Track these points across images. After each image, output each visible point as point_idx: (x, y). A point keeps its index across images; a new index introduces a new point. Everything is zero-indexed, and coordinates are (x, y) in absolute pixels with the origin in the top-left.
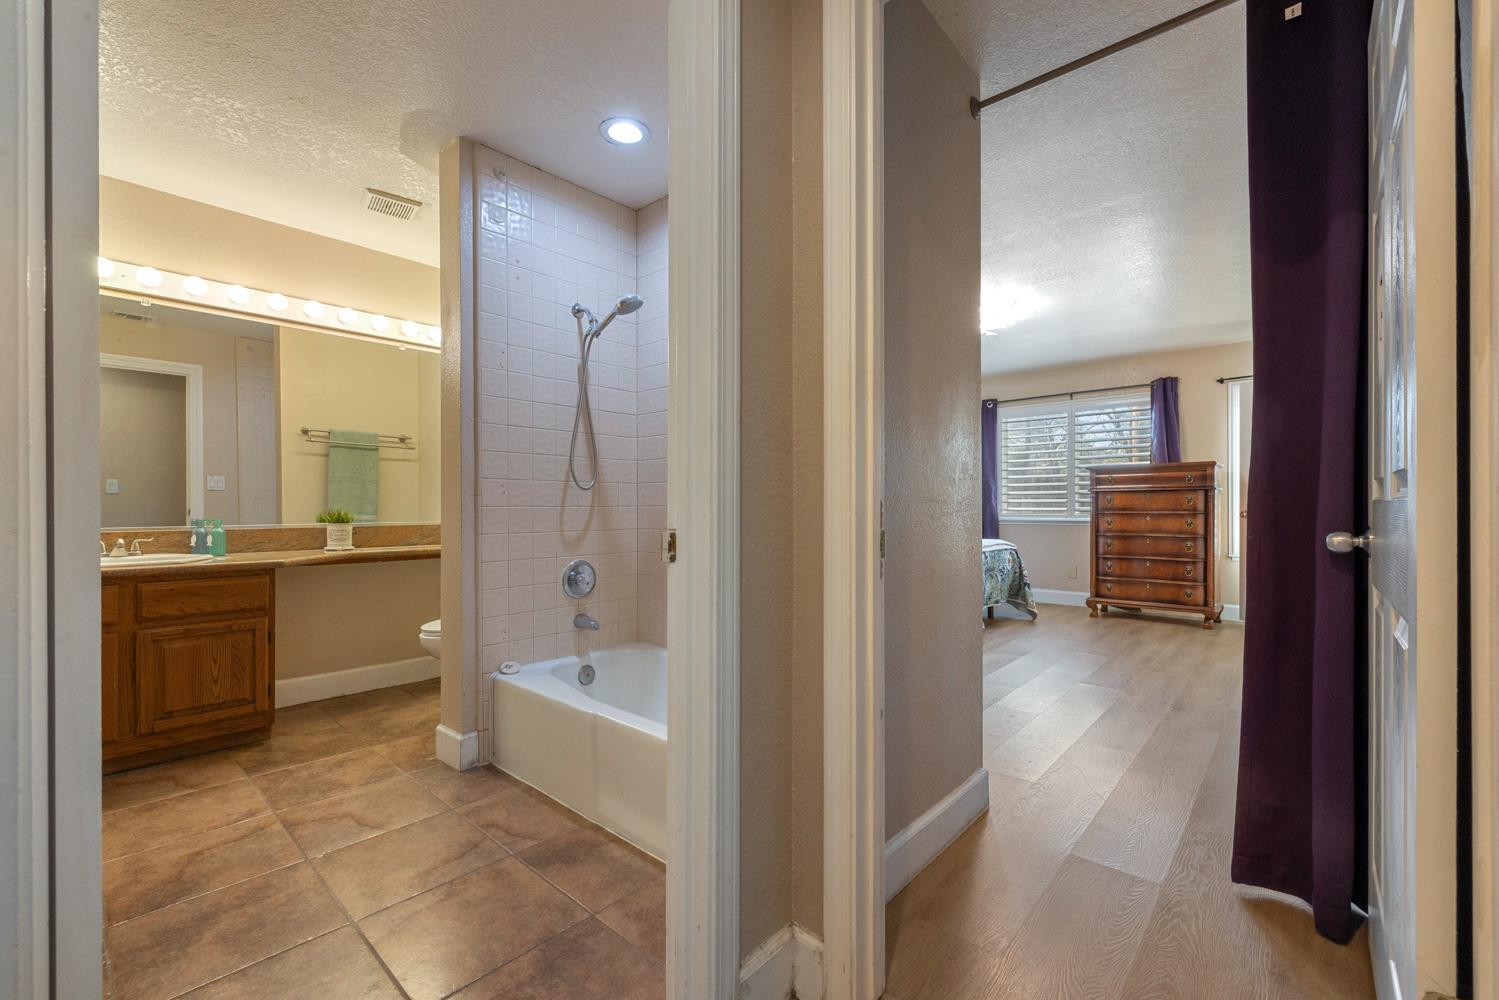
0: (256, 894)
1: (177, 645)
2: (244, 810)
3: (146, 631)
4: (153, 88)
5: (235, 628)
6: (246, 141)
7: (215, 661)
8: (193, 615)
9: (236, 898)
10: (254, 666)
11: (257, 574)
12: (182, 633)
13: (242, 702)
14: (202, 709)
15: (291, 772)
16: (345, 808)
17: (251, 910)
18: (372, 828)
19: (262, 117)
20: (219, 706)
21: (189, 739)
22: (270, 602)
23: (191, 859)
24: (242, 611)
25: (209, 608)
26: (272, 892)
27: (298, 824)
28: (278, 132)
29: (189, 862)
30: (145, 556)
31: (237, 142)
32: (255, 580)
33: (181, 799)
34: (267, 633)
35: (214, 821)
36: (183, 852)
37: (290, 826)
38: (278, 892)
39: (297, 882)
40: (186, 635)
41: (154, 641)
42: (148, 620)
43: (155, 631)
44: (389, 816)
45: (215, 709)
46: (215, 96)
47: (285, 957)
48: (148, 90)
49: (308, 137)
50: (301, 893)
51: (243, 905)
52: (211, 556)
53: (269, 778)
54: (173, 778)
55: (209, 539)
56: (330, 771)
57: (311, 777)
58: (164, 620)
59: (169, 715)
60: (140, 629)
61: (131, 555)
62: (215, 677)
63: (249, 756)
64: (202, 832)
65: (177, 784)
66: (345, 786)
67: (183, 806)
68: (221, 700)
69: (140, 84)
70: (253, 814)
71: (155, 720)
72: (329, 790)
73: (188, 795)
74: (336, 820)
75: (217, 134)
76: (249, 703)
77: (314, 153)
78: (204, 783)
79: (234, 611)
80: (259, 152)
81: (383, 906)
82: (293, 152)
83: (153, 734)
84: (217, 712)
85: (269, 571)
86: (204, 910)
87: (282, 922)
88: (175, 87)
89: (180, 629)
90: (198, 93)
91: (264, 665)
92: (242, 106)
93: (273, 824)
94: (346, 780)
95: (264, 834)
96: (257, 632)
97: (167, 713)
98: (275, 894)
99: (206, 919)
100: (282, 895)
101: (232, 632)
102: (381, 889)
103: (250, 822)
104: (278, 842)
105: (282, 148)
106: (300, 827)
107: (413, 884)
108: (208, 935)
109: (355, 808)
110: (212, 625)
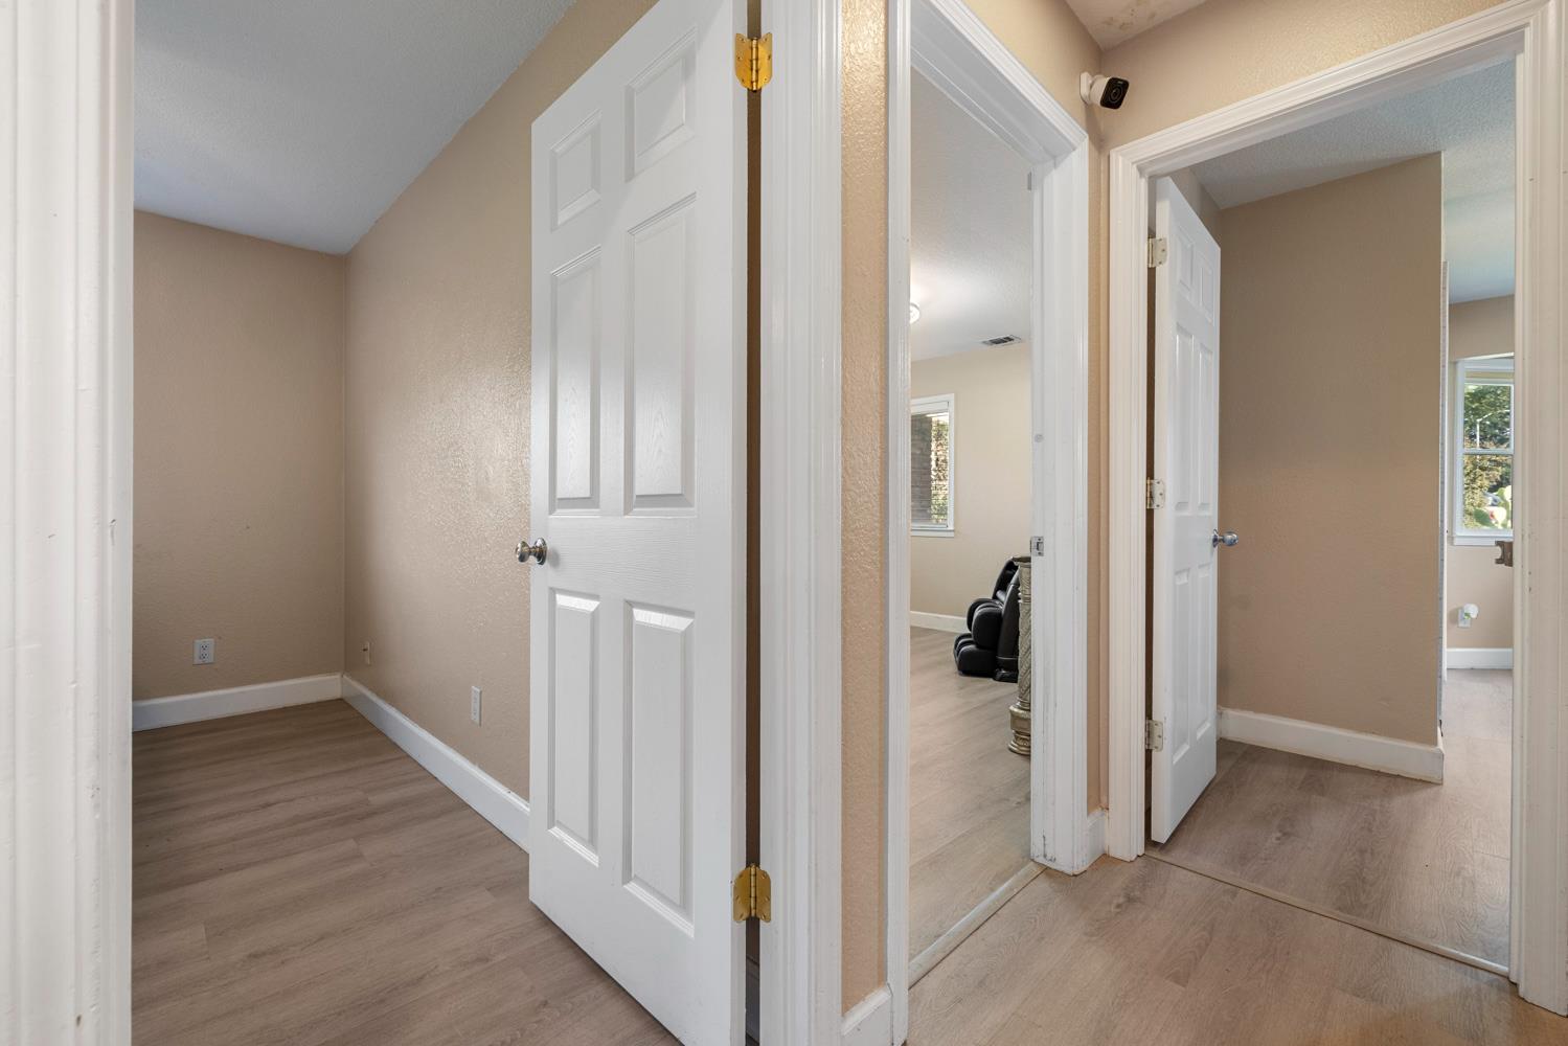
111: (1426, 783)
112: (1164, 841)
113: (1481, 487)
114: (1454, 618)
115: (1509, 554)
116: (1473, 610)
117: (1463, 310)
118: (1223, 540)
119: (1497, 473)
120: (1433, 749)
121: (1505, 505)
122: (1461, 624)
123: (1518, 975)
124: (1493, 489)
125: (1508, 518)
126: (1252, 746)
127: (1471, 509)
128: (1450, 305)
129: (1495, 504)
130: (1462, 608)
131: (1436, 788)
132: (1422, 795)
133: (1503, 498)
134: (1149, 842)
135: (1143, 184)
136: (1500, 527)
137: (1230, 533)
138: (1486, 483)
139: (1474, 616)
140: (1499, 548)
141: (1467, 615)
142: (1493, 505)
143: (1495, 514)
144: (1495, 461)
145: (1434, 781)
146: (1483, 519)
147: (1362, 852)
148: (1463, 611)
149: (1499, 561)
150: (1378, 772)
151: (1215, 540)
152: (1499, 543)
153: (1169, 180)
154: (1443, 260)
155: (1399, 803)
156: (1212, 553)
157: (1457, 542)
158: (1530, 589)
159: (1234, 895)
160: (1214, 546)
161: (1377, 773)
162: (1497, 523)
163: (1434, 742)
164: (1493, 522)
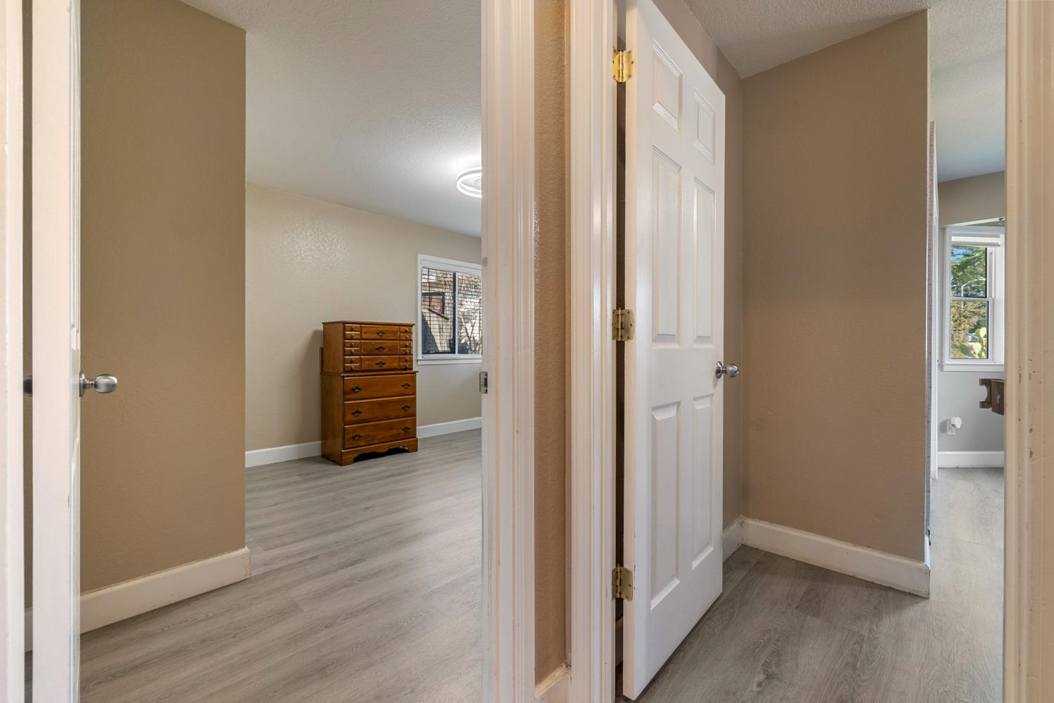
111: (914, 597)
112: (634, 697)
113: (964, 329)
114: (943, 427)
115: (998, 397)
116: (958, 422)
117: (949, 187)
118: (725, 372)
119: (975, 320)
120: (921, 565)
121: (980, 341)
122: (949, 433)
124: (972, 331)
125: (982, 350)
126: (767, 552)
127: (958, 344)
128: (939, 184)
129: (974, 340)
130: (950, 421)
131: (922, 604)
132: (909, 612)
133: (979, 336)
134: (622, 698)
136: (977, 357)
137: (733, 365)
138: (968, 326)
139: (958, 426)
140: (984, 387)
141: (954, 426)
142: (972, 341)
143: (974, 347)
144: (973, 312)
145: (920, 594)
146: (966, 351)
148: (950, 423)
150: (873, 583)
151: (718, 371)
152: (985, 382)
154: (929, 120)
156: (715, 385)
157: (946, 368)
158: (1031, 453)
160: (719, 377)
161: (871, 585)
162: (975, 353)
163: (921, 558)
164: (972, 352)
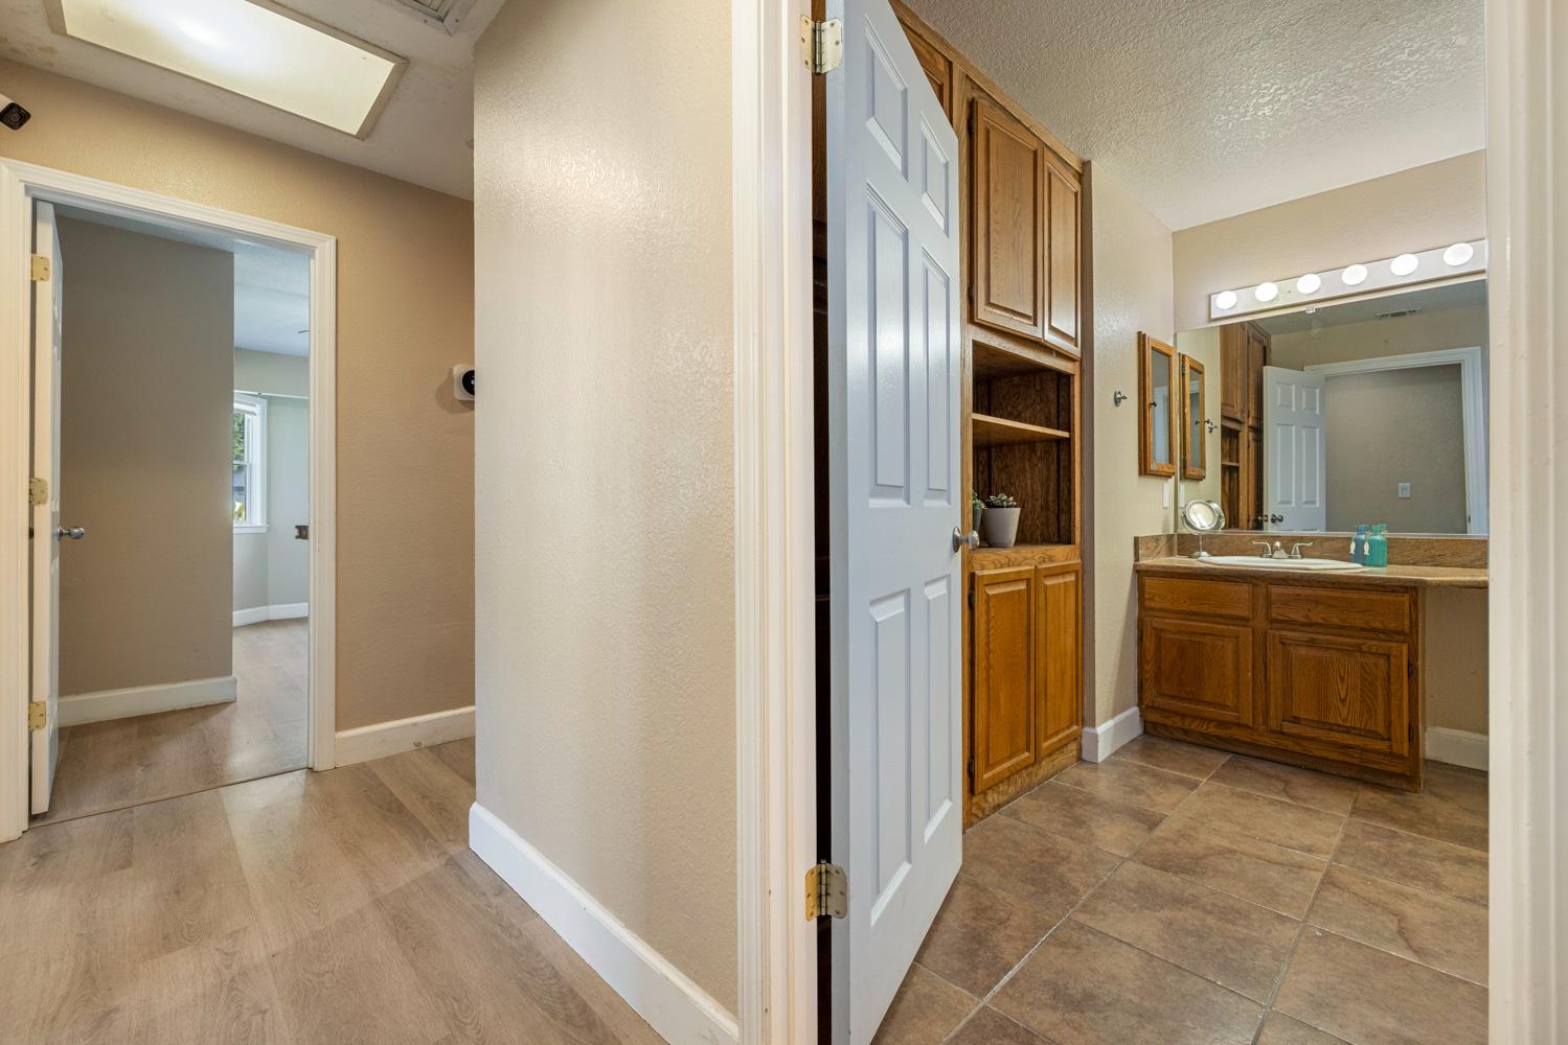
0: (1229, 914)
1: (1303, 651)
2: (1307, 842)
3: (1274, 631)
4: (1249, 114)
5: (1364, 648)
6: (1356, 98)
7: (1342, 679)
8: (1319, 625)
9: (1213, 904)
10: (1388, 695)
11: (1393, 591)
12: (1306, 641)
13: (1376, 735)
14: (1330, 727)
15: (1395, 835)
16: (1405, 907)
17: (1211, 921)
18: (1410, 947)
19: (1350, 65)
20: (1348, 730)
21: (1316, 753)
22: (1411, 627)
23: (1223, 852)
24: (1374, 630)
25: (1336, 621)
26: (1242, 922)
27: (1339, 887)
28: (1379, 67)
29: (1219, 853)
30: (1305, 560)
31: (1349, 105)
32: (1391, 597)
33: (1272, 803)
34: (1405, 663)
35: (1272, 835)
36: (1226, 844)
37: (1329, 881)
38: (1246, 927)
39: (1269, 931)
40: (1312, 643)
41: (1282, 643)
42: (1277, 621)
43: (1284, 633)
44: (1449, 951)
45: (1344, 732)
46: (1296, 83)
47: (1185, 976)
48: (1247, 119)
49: (1415, 46)
50: (1261, 943)
51: (1211, 913)
52: (1359, 565)
53: (1366, 828)
54: (1286, 783)
55: (1366, 547)
56: (1442, 860)
57: (1410, 853)
58: (1290, 623)
59: (1296, 720)
60: (1271, 629)
61: (1290, 558)
62: (1343, 697)
63: (1372, 799)
64: (1255, 838)
65: (1284, 790)
66: (1438, 886)
67: (1268, 810)
68: (1348, 725)
69: (1238, 120)
70: (1310, 850)
71: (1284, 720)
72: (1415, 878)
73: (1281, 802)
74: (1378, 910)
75: (1326, 112)
76: (1383, 739)
77: (1438, 55)
78: (1305, 800)
79: (1363, 629)
80: (1378, 98)
81: (1314, 1023)
82: (1412, 74)
83: (1282, 733)
84: (1345, 736)
85: (1412, 589)
86: (1186, 894)
87: (1218, 950)
88: (1261, 101)
89: (1306, 636)
90: (1282, 91)
91: (1401, 699)
92: (1326, 71)
93: (1316, 870)
94: (1447, 881)
95: (1298, 873)
96: (1393, 660)
97: (1295, 717)
98: (1242, 925)
99: (1178, 901)
100: (1245, 931)
101: (1360, 651)
102: (1335, 1007)
103: (1299, 856)
104: (1299, 888)
105: (1397, 78)
106: (1336, 890)
107: (1374, 1036)
108: (1166, 913)
109: (1415, 913)
110: (1340, 639)
111: (225, 704)
112: (46, 809)
115: (305, 532)
118: (69, 534)
120: (228, 678)
123: (314, 763)
126: (74, 727)
131: (233, 705)
132: (227, 711)
134: (32, 818)
135: (29, 201)
137: (77, 527)
145: (231, 701)
147: (207, 753)
149: (297, 537)
151: (61, 534)
153: (51, 206)
155: (214, 721)
156: (58, 546)
159: (132, 812)
160: (59, 540)
163: (230, 673)
